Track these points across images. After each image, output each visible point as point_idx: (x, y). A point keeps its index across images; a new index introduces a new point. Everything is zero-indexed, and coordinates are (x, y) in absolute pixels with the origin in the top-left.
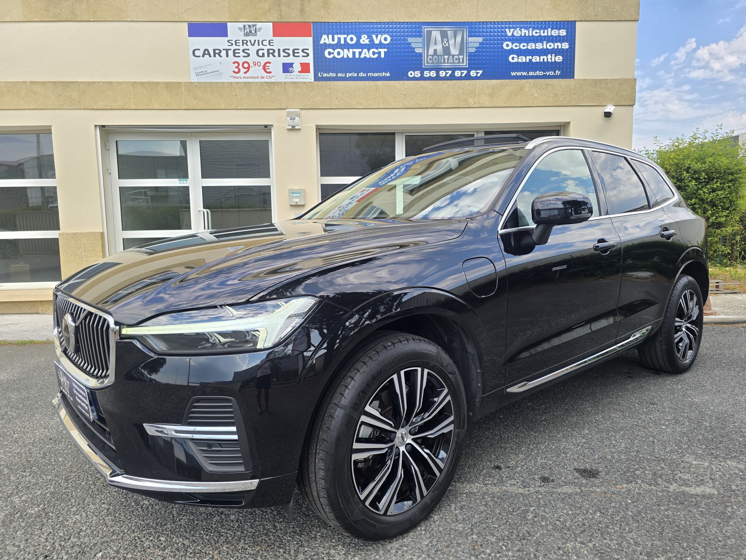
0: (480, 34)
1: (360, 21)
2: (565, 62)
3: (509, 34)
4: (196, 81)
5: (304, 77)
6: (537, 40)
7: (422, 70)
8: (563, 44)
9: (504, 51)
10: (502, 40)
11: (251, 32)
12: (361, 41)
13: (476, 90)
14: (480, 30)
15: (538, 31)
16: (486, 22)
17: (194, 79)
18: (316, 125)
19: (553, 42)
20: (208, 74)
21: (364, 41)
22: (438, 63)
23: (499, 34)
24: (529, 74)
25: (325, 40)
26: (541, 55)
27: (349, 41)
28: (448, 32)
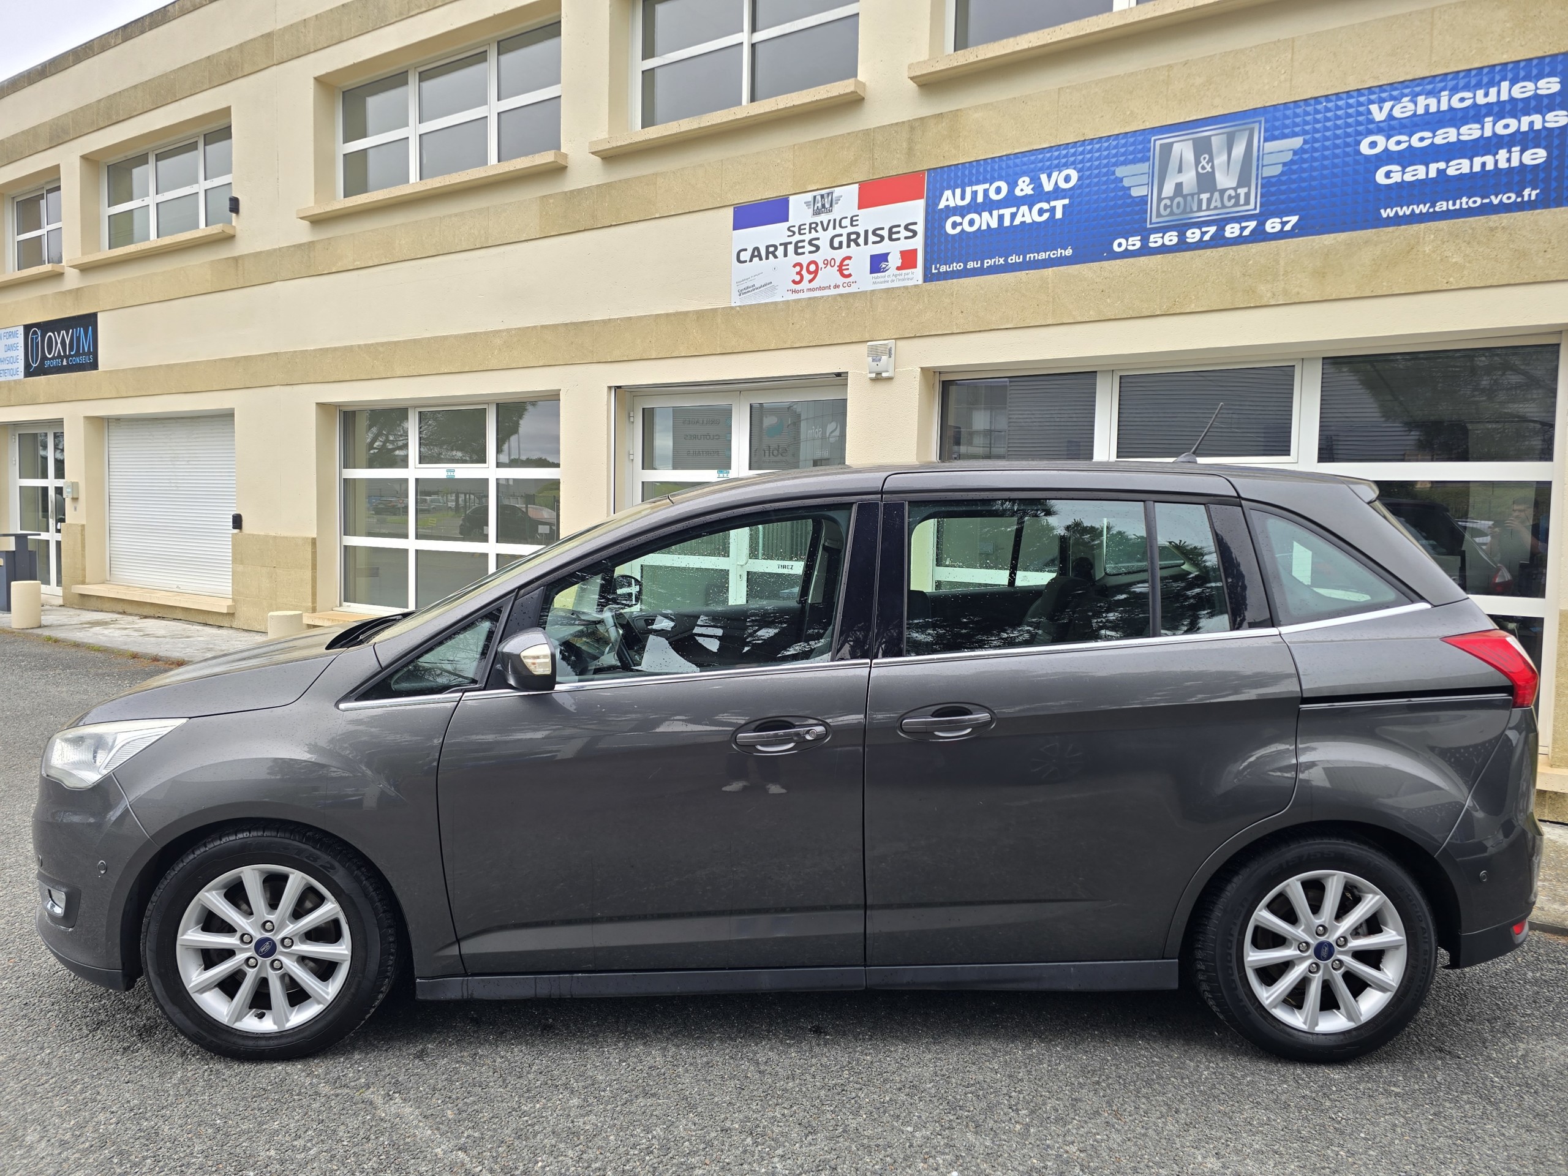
0: (1297, 129)
1: (1016, 151)
3: (1380, 117)
4: (739, 304)
5: (906, 277)
6: (1462, 118)
7: (1145, 233)
8: (1549, 116)
10: (1359, 133)
11: (823, 206)
12: (1018, 192)
13: (1278, 263)
14: (1298, 120)
15: (1468, 95)
16: (1316, 98)
17: (736, 301)
18: (923, 369)
19: (1514, 117)
20: (756, 291)
21: (1022, 190)
22: (1184, 212)
23: (1350, 120)
24: (1437, 209)
25: (947, 200)
26: (1477, 155)
27: (993, 196)
28: (1213, 138)
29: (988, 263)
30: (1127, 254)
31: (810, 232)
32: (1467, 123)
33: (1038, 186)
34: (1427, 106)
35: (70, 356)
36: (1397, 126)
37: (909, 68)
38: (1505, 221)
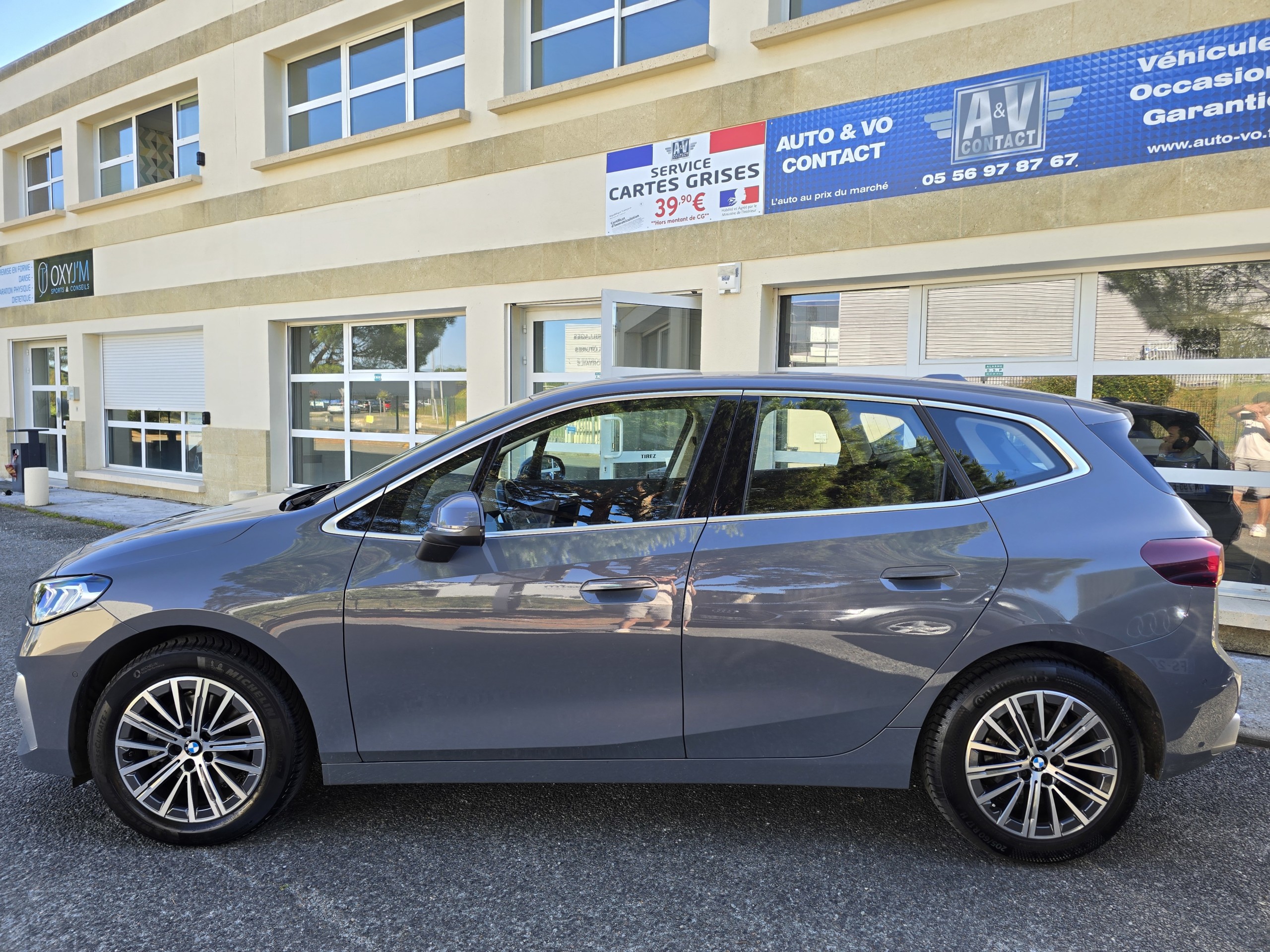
0: (1077, 80)
1: (841, 102)
3: (1146, 66)
4: (610, 233)
5: (750, 209)
6: (1216, 68)
7: (949, 170)
10: (1129, 83)
11: (681, 151)
12: (843, 137)
13: (1061, 194)
14: (1078, 72)
15: (1223, 48)
16: (1093, 54)
18: (764, 286)
19: (1260, 67)
20: (626, 223)
21: (846, 135)
22: (982, 151)
23: (1122, 72)
24: (1195, 145)
25: (784, 145)
26: (1229, 100)
27: (822, 140)
28: (1006, 88)
29: (818, 197)
30: (934, 187)
31: (670, 173)
32: (1220, 73)
33: (859, 131)
34: (1187, 58)
35: (71, 284)
36: (1161, 76)
37: (752, 33)
38: (1253, 155)
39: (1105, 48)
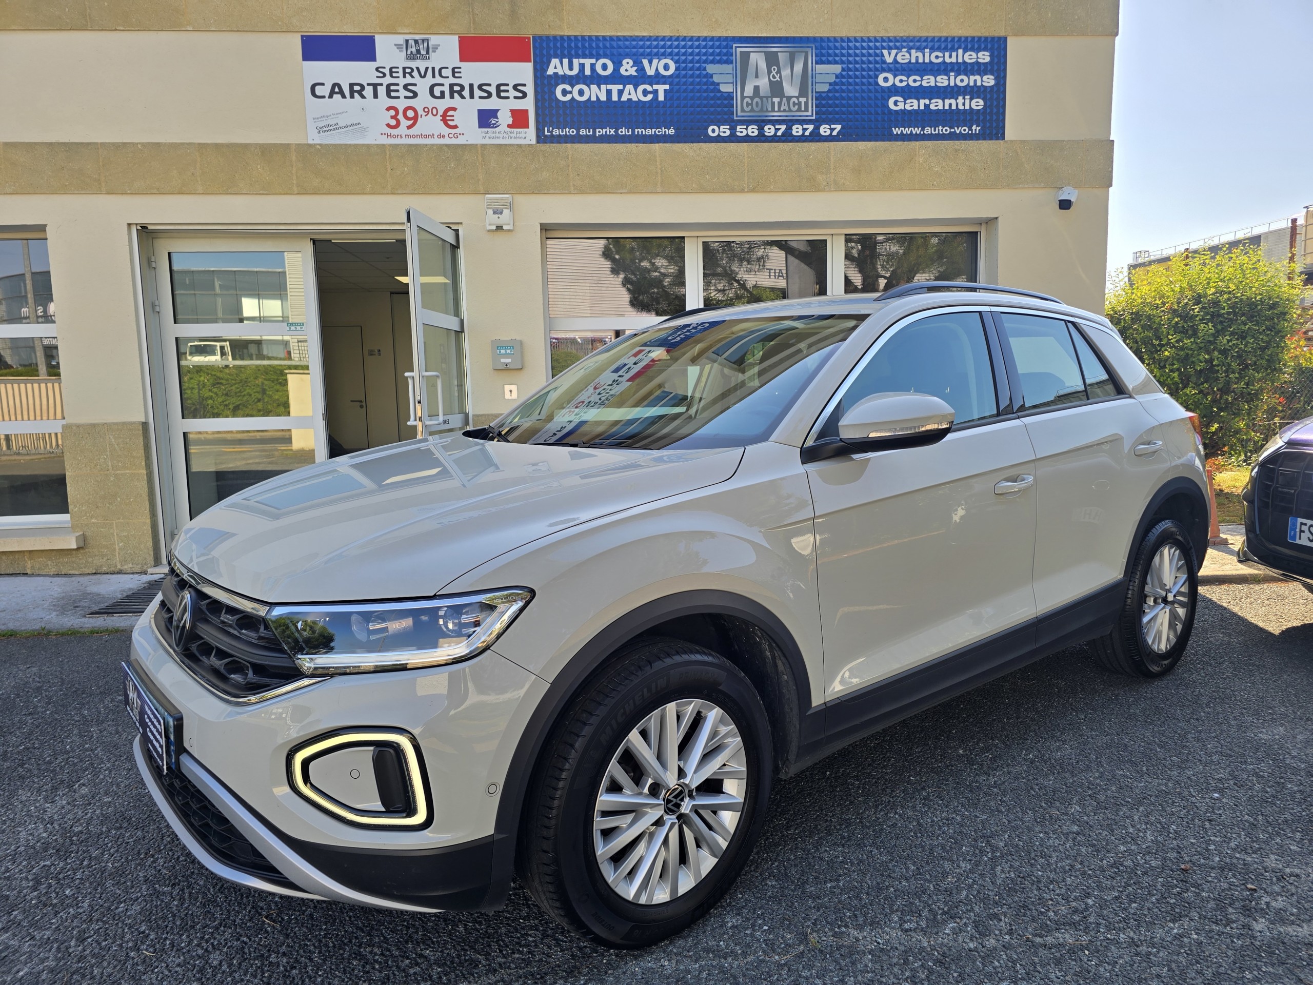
0: (837, 59)
1: (619, 34)
2: (988, 110)
3: (889, 60)
4: (317, 141)
5: (518, 135)
6: (938, 70)
7: (733, 124)
8: (985, 78)
9: (880, 91)
10: (877, 69)
11: (418, 52)
12: (622, 71)
13: (830, 160)
14: (837, 52)
15: (940, 54)
16: (848, 38)
17: (314, 138)
18: (541, 225)
19: (966, 75)
20: (340, 130)
21: (627, 70)
22: (762, 110)
23: (871, 59)
24: (925, 132)
25: (556, 67)
26: (946, 98)
27: (599, 69)
28: (779, 54)
29: (599, 132)
30: (719, 139)
31: (405, 77)
32: (940, 75)
33: (641, 69)
34: (917, 58)
38: (962, 146)
39: (858, 35)
